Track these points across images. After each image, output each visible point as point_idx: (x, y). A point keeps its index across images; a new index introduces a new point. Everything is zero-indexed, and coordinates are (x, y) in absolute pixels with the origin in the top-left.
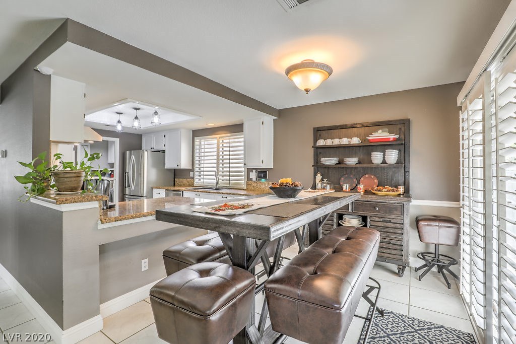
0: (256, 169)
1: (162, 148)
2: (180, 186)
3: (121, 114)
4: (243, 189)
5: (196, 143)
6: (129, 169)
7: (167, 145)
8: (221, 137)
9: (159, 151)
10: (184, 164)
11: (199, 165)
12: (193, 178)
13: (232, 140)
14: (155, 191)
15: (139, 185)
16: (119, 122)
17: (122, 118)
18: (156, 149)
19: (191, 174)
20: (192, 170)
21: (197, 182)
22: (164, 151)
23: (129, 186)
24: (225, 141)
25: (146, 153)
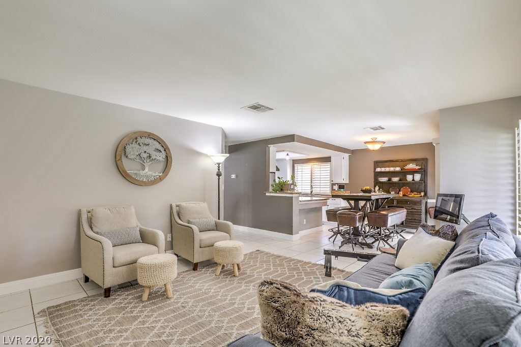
24: (315, 167)
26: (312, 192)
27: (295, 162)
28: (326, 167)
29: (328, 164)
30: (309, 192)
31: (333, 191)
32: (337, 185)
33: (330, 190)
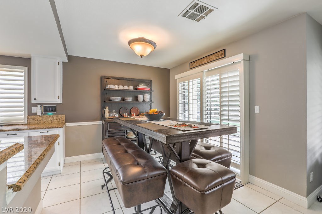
0: (41, 104)
4: (23, 124)
31: (31, 116)
32: (41, 107)
33: (23, 114)
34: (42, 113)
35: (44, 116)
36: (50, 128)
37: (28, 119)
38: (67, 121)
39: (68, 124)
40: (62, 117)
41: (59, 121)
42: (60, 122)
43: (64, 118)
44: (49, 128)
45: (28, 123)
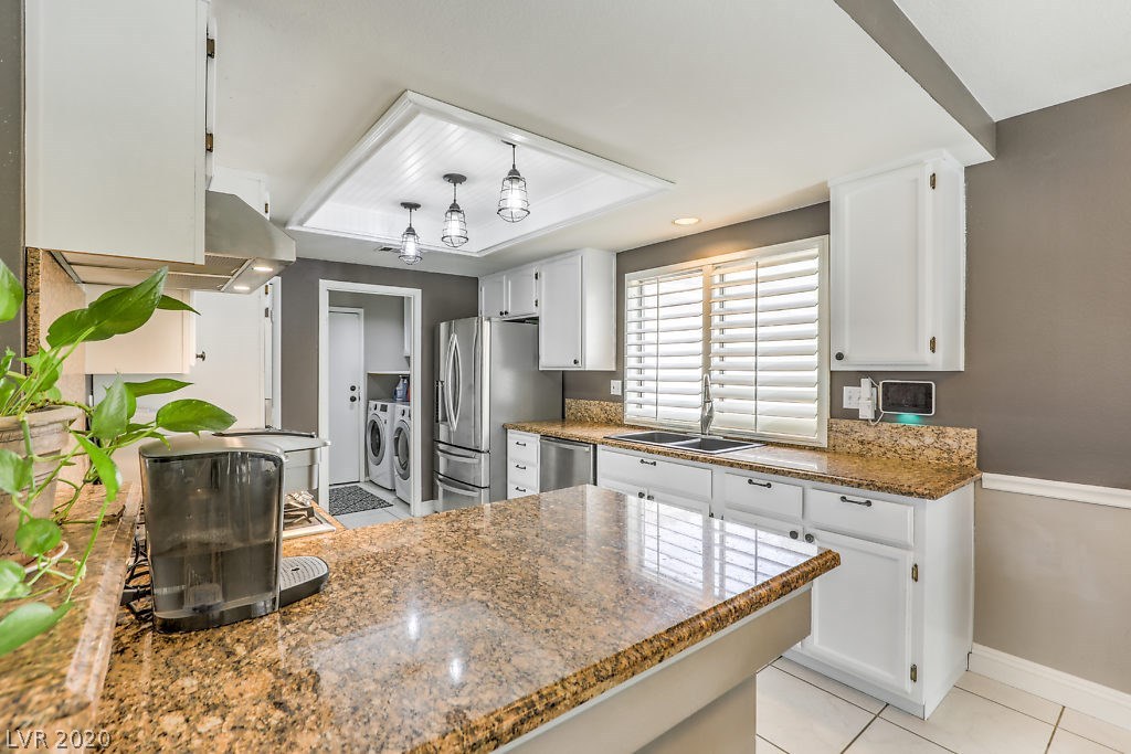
0: (874, 376)
1: (529, 310)
2: (581, 422)
3: (416, 206)
4: (814, 449)
5: (631, 292)
6: (446, 371)
7: (543, 303)
8: (716, 266)
9: (522, 321)
10: (595, 357)
11: (640, 358)
12: (620, 399)
13: (762, 272)
14: (513, 436)
15: (470, 419)
16: (410, 231)
17: (418, 219)
18: (514, 313)
19: (615, 386)
20: (618, 374)
21: (631, 412)
22: (535, 320)
23: (445, 419)
24: (728, 278)
25: (486, 324)
26: (706, 421)
27: (631, 260)
28: (796, 267)
29: (813, 247)
30: (694, 416)
31: (838, 421)
32: (873, 386)
33: (816, 412)
34: (877, 413)
35: (886, 425)
36: (879, 489)
37: (830, 429)
38: (988, 460)
39: (992, 480)
40: (963, 440)
41: (945, 455)
42: (950, 460)
43: (973, 445)
44: (871, 486)
45: (832, 448)
